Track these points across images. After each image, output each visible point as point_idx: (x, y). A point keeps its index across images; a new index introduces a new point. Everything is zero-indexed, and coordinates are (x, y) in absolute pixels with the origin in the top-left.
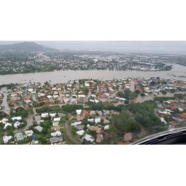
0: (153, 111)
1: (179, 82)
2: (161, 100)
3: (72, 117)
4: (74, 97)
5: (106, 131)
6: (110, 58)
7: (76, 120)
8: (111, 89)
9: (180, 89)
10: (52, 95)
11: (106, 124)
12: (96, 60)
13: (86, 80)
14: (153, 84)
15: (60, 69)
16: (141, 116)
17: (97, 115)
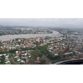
0: (47, 48)
1: (55, 37)
2: (49, 44)
3: (14, 55)
4: (14, 46)
6: (29, 29)
7: (16, 56)
9: (56, 40)
10: (3, 46)
11: (29, 55)
12: (22, 30)
13: (19, 39)
14: (46, 38)
15: (5, 34)
16: (43, 51)
17: (25, 52)
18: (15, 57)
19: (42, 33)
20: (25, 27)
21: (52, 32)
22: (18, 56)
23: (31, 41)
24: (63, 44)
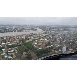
1: (39, 34)
2: (34, 40)
3: (1, 52)
5: (17, 53)
6: (14, 27)
7: (3, 53)
8: (16, 39)
9: (39, 36)
14: (31, 35)
17: (12, 49)
18: (2, 55)
19: (27, 31)
20: (10, 26)
21: (36, 30)
22: (5, 53)
23: (17, 39)
24: (46, 40)
